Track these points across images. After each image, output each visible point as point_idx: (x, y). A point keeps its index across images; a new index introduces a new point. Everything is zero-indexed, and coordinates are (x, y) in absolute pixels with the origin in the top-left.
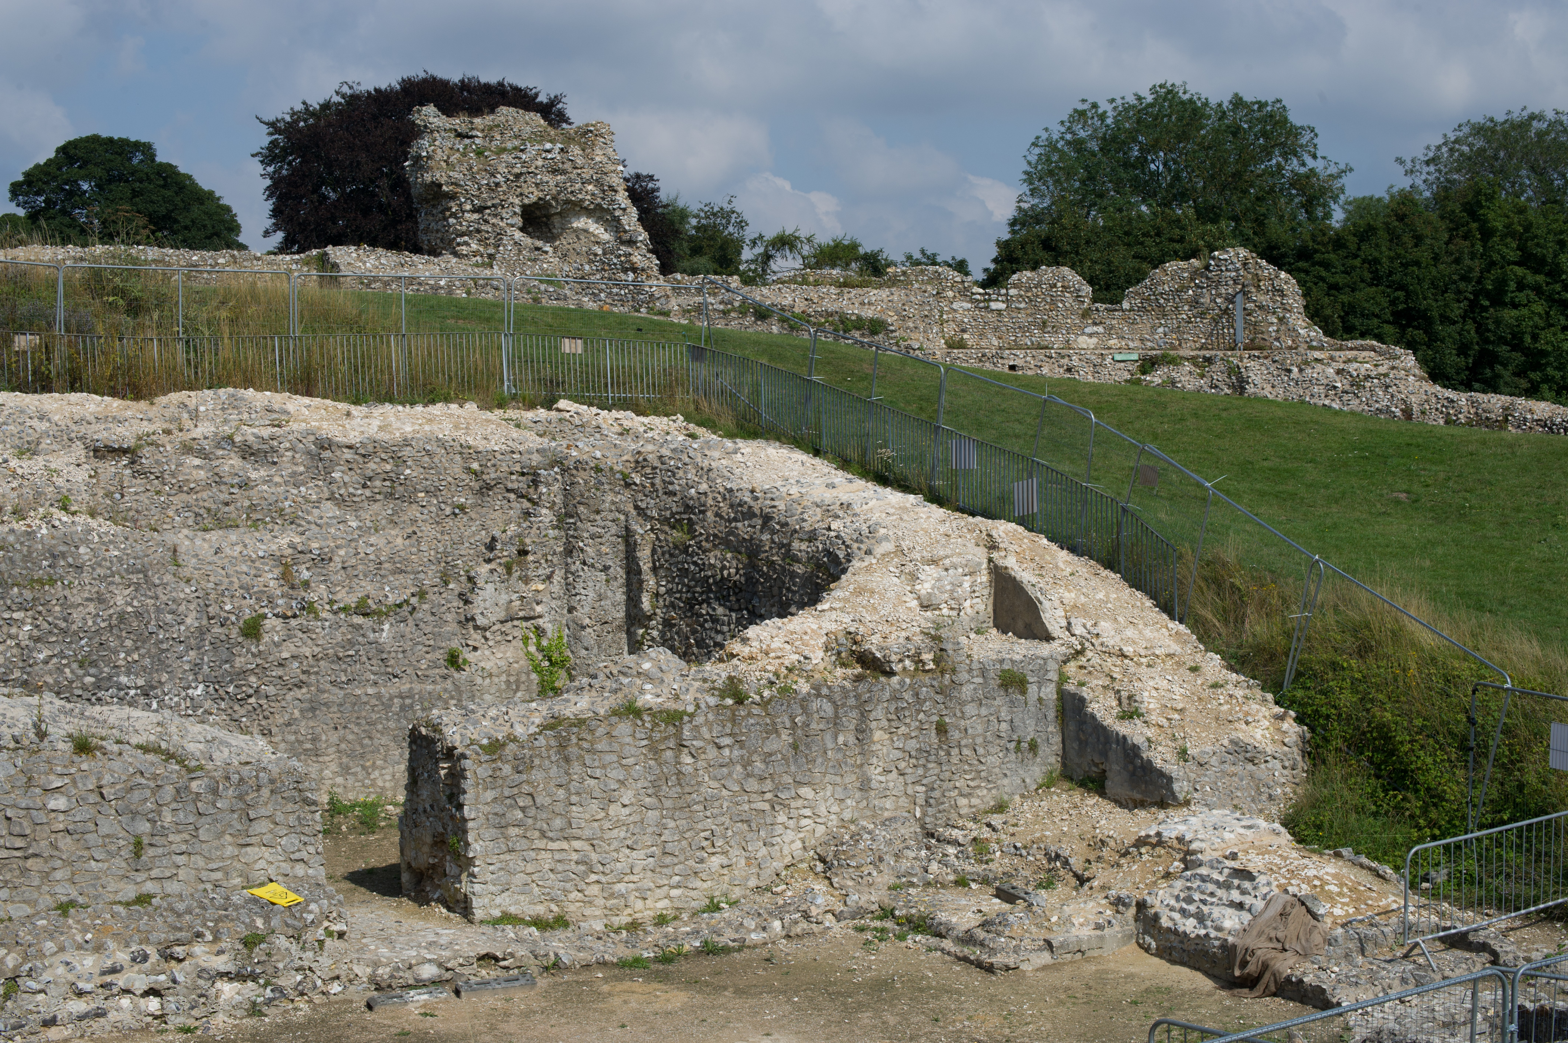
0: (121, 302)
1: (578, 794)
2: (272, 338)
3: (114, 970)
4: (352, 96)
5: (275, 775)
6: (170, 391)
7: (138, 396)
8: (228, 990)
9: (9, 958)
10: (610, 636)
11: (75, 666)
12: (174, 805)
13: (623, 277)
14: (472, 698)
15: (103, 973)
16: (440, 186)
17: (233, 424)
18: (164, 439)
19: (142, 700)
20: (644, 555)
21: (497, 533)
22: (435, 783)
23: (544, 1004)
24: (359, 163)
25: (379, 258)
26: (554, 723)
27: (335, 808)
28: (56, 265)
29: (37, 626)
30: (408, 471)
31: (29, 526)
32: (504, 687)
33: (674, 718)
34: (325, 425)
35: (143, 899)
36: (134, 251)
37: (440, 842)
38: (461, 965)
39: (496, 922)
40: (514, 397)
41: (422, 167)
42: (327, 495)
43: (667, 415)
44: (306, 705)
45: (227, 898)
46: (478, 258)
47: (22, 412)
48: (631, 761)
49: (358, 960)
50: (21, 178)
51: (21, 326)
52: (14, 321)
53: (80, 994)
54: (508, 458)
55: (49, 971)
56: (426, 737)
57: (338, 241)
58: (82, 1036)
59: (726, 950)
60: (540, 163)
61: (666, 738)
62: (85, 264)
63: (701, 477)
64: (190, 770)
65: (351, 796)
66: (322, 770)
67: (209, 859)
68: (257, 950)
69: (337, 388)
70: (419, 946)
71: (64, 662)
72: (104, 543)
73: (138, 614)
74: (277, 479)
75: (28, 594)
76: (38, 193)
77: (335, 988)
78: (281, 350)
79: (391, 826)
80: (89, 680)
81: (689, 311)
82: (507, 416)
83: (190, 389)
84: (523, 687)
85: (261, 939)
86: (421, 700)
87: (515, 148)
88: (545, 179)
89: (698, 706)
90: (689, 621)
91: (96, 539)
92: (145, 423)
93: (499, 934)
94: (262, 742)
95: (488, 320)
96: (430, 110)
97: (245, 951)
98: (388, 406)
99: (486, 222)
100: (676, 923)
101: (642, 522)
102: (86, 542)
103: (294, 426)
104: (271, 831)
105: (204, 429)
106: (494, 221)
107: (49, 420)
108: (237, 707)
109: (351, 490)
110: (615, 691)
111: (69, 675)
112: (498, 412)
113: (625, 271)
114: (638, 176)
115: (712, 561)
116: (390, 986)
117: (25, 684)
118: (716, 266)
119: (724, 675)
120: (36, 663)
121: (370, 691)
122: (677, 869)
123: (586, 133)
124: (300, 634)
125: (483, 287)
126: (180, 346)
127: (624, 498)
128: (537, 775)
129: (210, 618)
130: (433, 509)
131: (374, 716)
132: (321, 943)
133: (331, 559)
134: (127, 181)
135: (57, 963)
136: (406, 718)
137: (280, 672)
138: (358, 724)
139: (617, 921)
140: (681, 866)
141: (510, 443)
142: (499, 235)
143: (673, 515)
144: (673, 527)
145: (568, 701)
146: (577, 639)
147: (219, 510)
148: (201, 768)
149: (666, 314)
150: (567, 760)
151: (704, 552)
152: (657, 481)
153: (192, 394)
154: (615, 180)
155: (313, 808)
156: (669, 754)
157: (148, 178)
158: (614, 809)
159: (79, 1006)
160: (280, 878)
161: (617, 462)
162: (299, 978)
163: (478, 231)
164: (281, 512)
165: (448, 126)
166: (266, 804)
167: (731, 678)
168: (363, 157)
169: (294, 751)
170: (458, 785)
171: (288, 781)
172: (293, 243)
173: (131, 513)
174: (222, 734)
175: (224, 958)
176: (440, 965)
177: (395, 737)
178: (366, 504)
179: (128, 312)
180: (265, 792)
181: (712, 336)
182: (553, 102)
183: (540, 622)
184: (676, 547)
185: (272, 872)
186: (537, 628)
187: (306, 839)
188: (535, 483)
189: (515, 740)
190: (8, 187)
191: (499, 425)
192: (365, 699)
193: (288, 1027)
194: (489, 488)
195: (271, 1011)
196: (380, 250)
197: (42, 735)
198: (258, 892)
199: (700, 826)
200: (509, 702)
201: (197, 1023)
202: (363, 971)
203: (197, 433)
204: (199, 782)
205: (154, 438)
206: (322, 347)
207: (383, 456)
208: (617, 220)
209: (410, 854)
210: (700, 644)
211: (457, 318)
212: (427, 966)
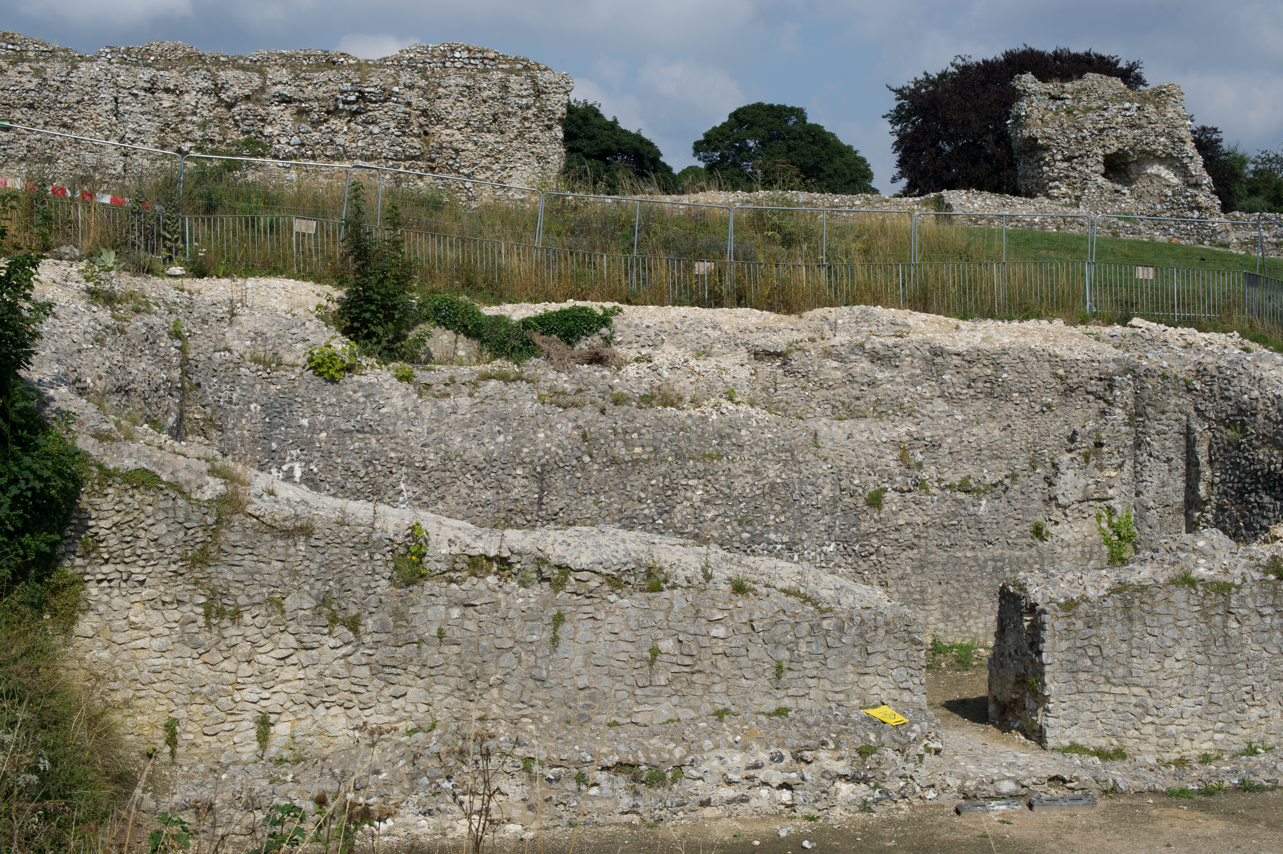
0: (778, 236)
1: (1138, 648)
2: (897, 266)
3: (756, 766)
4: (964, 67)
5: (889, 618)
6: (814, 307)
7: (789, 311)
8: (845, 789)
9: (676, 750)
10: (1171, 517)
11: (735, 524)
12: (809, 639)
13: (1190, 214)
14: (1053, 564)
15: (748, 768)
16: (1036, 139)
17: (864, 334)
18: (809, 346)
19: (786, 554)
20: (1202, 450)
21: (1077, 428)
22: (1020, 632)
23: (1102, 822)
24: (969, 121)
25: (985, 200)
26: (1120, 588)
27: (937, 648)
28: (728, 207)
29: (707, 492)
30: (1005, 375)
31: (703, 412)
32: (1079, 555)
33: (1223, 589)
34: (938, 336)
35: (781, 712)
36: (789, 195)
37: (1021, 681)
38: (1035, 784)
39: (1065, 750)
40: (1095, 315)
41: (1021, 125)
42: (938, 393)
43: (1225, 332)
44: (916, 563)
45: (848, 716)
46: (1067, 199)
47: (700, 322)
48: (1185, 623)
49: (951, 773)
50: (702, 138)
51: (701, 255)
52: (695, 251)
53: (730, 783)
54: (1088, 365)
55: (707, 763)
56: (1013, 595)
57: (951, 186)
58: (730, 816)
59: (1260, 789)
60: (1120, 119)
61: (1215, 605)
62: (750, 206)
63: (1253, 385)
64: (822, 611)
65: (950, 639)
66: (927, 617)
67: (834, 683)
68: (869, 759)
69: (949, 306)
70: (1001, 765)
71: (727, 520)
72: (760, 428)
73: (785, 485)
74: (899, 379)
75: (701, 466)
76: (715, 150)
77: (931, 794)
78: (903, 275)
79: (981, 665)
80: (745, 535)
81: (1246, 244)
82: (1088, 331)
83: (831, 306)
84: (1095, 556)
85: (873, 750)
86: (1010, 563)
87: (1099, 108)
88: (1124, 133)
89: (1244, 580)
90: (1239, 507)
91: (755, 424)
92: (795, 332)
93: (1067, 760)
94: (880, 592)
95: (1074, 251)
96: (1028, 77)
97: (860, 759)
98: (990, 322)
99: (1074, 169)
100: (1218, 762)
101: (1201, 422)
102: (747, 426)
103: (913, 337)
104: (884, 664)
105: (841, 338)
106: (1081, 168)
107: (720, 329)
108: (861, 563)
109: (958, 390)
110: (1173, 564)
111: (730, 531)
112: (1081, 327)
113: (1191, 209)
114: (1204, 129)
115: (1261, 457)
116: (975, 796)
117: (696, 536)
118: (1270, 204)
119: (1268, 554)
120: (705, 521)
121: (969, 554)
122: (1221, 717)
123: (1159, 94)
124: (913, 506)
125: (1071, 223)
126: (824, 271)
127: (1186, 401)
128: (1104, 631)
129: (842, 490)
130: (1025, 407)
131: (971, 575)
132: (921, 757)
133: (940, 446)
134: (784, 139)
135: (713, 758)
136: (997, 577)
137: (896, 535)
138: (958, 581)
139: (1167, 757)
140: (1224, 715)
141: (1091, 353)
142: (1085, 180)
143: (1228, 416)
144: (1228, 427)
145: (1133, 570)
146: (1143, 518)
147: (851, 403)
148: (831, 610)
149: (1226, 246)
150: (1130, 619)
151: (1254, 449)
152: (1215, 388)
153: (832, 309)
154: (1184, 133)
155: (919, 647)
156: (1218, 619)
157: (800, 137)
158: (1168, 663)
159: (728, 792)
160: (890, 702)
161: (1180, 371)
162: (902, 784)
163: (1067, 177)
164: (901, 406)
165: (1043, 90)
166: (882, 642)
167: (1274, 557)
168: (972, 117)
169: (905, 601)
170: (1038, 635)
171: (900, 624)
172: (915, 187)
173: (782, 404)
174: (849, 584)
175: (843, 763)
176: (1017, 782)
177: (988, 592)
178: (970, 401)
179: (783, 244)
180: (881, 632)
181: (1266, 265)
182: (1132, 68)
183: (1112, 503)
184: (1230, 444)
185: (884, 696)
186: (1109, 508)
187: (913, 672)
188: (1111, 387)
189: (1087, 600)
190: (692, 145)
191: (1082, 338)
192: (964, 561)
193: (891, 822)
194: (1072, 390)
195: (878, 809)
196: (986, 194)
197: (708, 577)
198: (872, 712)
199: (1242, 681)
200: (1084, 568)
201: (819, 814)
202: (954, 782)
203: (836, 341)
204: (829, 621)
205: (802, 344)
206: (937, 273)
207: (985, 362)
208: (1185, 166)
209: (997, 690)
210: (1248, 527)
211: (1049, 249)
212: (1006, 782)
